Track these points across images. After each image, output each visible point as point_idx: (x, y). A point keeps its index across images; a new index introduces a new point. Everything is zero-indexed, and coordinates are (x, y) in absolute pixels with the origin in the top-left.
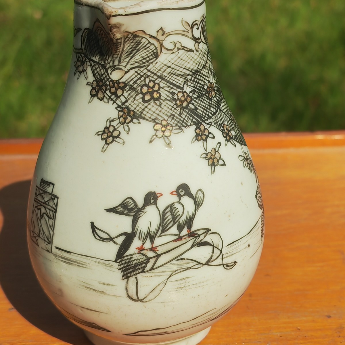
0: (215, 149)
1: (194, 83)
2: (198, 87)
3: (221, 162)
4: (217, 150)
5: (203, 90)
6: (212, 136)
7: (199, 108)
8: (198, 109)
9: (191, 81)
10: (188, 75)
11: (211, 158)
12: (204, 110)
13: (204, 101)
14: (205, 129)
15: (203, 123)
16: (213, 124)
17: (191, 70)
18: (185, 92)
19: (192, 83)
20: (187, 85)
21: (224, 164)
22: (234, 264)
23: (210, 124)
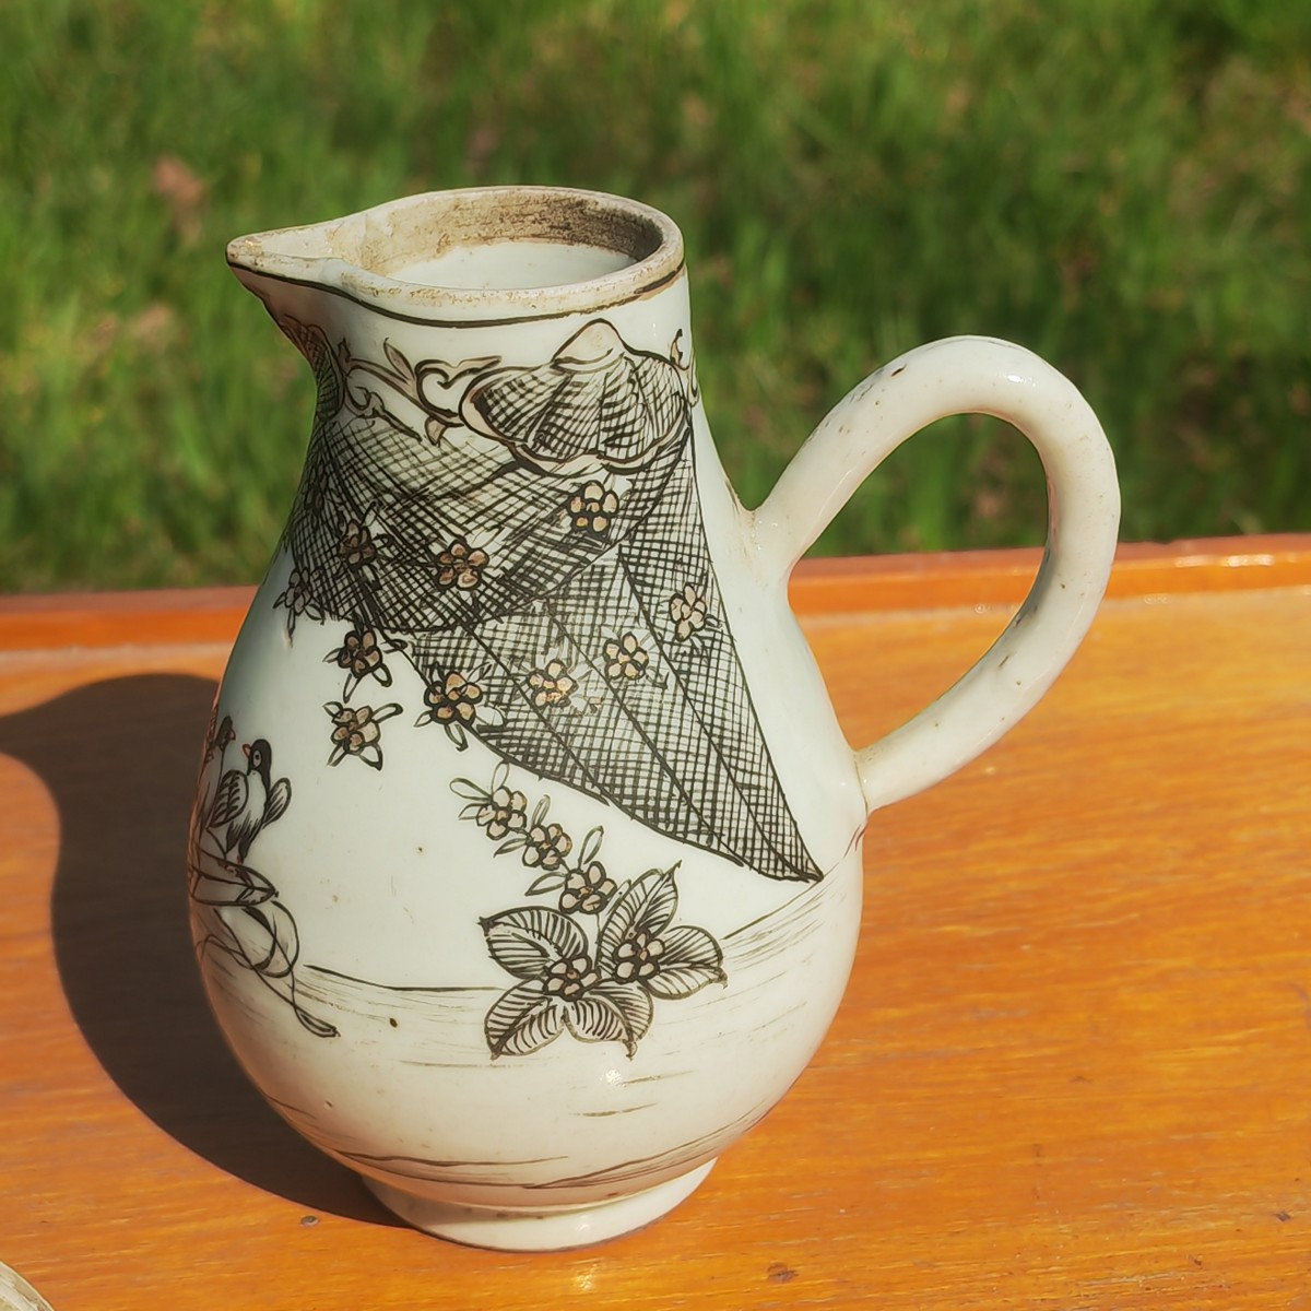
0: (372, 713)
1: (399, 520)
2: (404, 534)
3: (370, 753)
4: (376, 718)
5: (422, 551)
6: (384, 678)
7: (386, 588)
8: (381, 588)
9: (391, 512)
10: (388, 491)
11: (346, 725)
12: (399, 601)
13: (411, 581)
14: (375, 648)
15: (377, 632)
16: (409, 650)
17: (398, 482)
18: (366, 529)
19: (390, 516)
20: (377, 515)
21: (378, 765)
22: (329, 1031)
23: (398, 646)
